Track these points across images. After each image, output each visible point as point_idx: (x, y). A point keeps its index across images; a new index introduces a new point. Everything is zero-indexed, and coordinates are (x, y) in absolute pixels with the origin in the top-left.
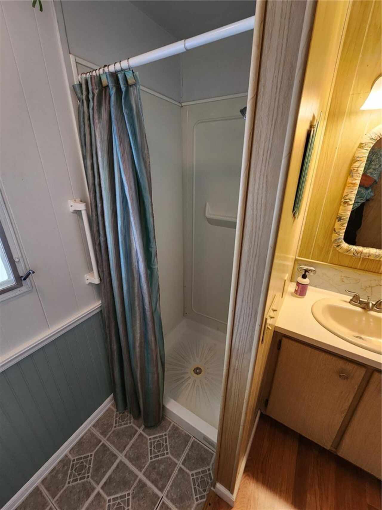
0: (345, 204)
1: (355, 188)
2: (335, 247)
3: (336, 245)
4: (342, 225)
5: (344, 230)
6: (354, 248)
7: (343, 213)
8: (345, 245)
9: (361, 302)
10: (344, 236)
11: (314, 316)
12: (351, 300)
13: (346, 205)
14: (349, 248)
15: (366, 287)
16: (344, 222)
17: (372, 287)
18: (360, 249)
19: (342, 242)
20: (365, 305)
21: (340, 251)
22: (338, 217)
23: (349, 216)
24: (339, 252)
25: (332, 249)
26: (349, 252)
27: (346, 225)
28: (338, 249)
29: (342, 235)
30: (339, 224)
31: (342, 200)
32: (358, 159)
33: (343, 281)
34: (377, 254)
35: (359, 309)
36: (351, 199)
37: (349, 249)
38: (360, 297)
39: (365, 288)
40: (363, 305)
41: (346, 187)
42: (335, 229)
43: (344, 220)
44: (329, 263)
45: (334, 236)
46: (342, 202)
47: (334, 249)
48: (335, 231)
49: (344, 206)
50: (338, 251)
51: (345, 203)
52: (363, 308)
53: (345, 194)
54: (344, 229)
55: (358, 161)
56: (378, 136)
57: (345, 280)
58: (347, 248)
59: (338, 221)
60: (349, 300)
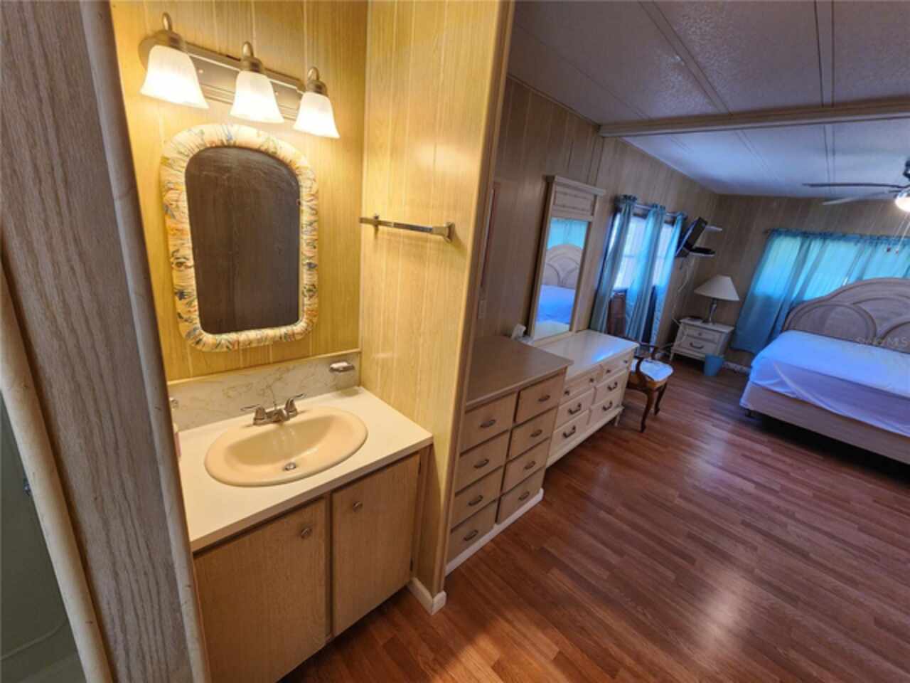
0: (179, 267)
1: (185, 237)
2: (193, 345)
3: (194, 341)
4: (189, 304)
5: (197, 313)
6: (225, 338)
7: (183, 284)
8: (208, 338)
9: (269, 415)
10: (201, 323)
11: (214, 477)
12: (255, 419)
13: (183, 268)
14: (217, 340)
15: (263, 390)
16: (191, 299)
17: (270, 386)
18: (233, 336)
19: (201, 334)
20: (276, 416)
21: (204, 349)
22: (176, 291)
23: (194, 287)
24: (203, 352)
25: (188, 351)
26: (220, 346)
27: (196, 303)
28: (199, 347)
29: (197, 321)
30: (183, 304)
31: (172, 260)
32: (172, 186)
33: (229, 397)
34: (259, 337)
35: (271, 427)
36: (187, 257)
37: (218, 342)
38: (264, 407)
39: (262, 392)
40: (274, 418)
41: (170, 237)
42: (179, 314)
43: (190, 295)
44: (194, 376)
45: (184, 328)
46: (172, 263)
47: (193, 349)
48: (181, 317)
49: (181, 271)
50: (201, 351)
51: (180, 264)
52: (276, 421)
53: (172, 249)
54: (195, 311)
55: (172, 189)
56: (189, 150)
57: (231, 393)
58: (215, 341)
59: (180, 299)
60: (251, 421)
